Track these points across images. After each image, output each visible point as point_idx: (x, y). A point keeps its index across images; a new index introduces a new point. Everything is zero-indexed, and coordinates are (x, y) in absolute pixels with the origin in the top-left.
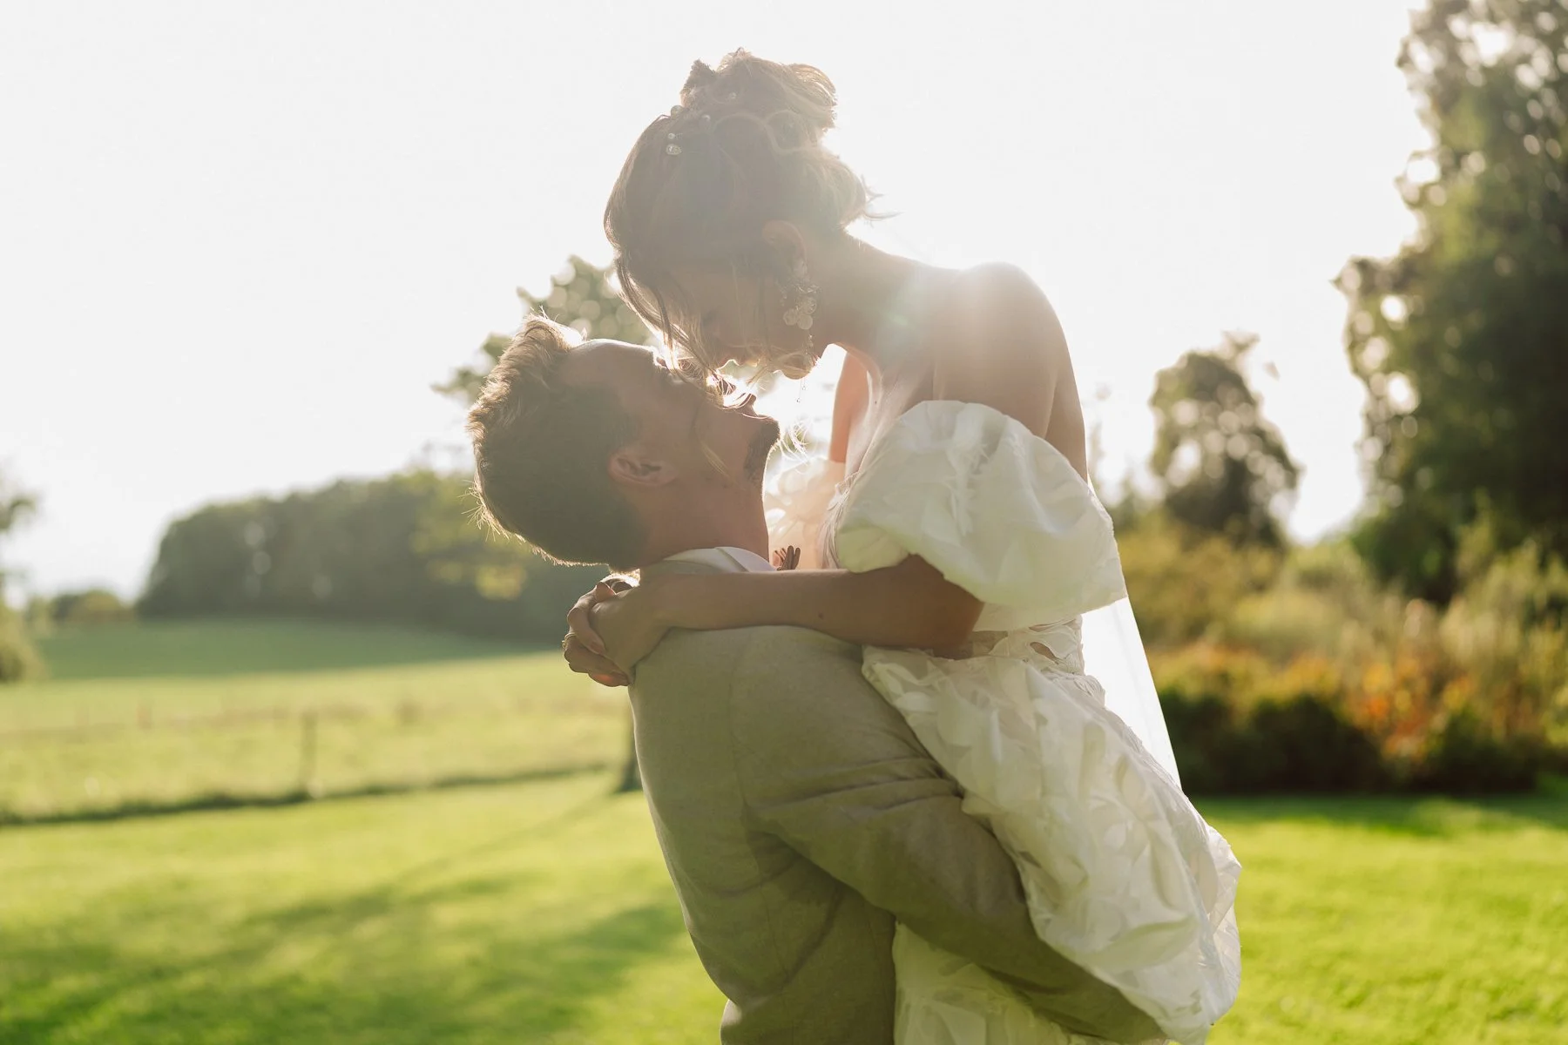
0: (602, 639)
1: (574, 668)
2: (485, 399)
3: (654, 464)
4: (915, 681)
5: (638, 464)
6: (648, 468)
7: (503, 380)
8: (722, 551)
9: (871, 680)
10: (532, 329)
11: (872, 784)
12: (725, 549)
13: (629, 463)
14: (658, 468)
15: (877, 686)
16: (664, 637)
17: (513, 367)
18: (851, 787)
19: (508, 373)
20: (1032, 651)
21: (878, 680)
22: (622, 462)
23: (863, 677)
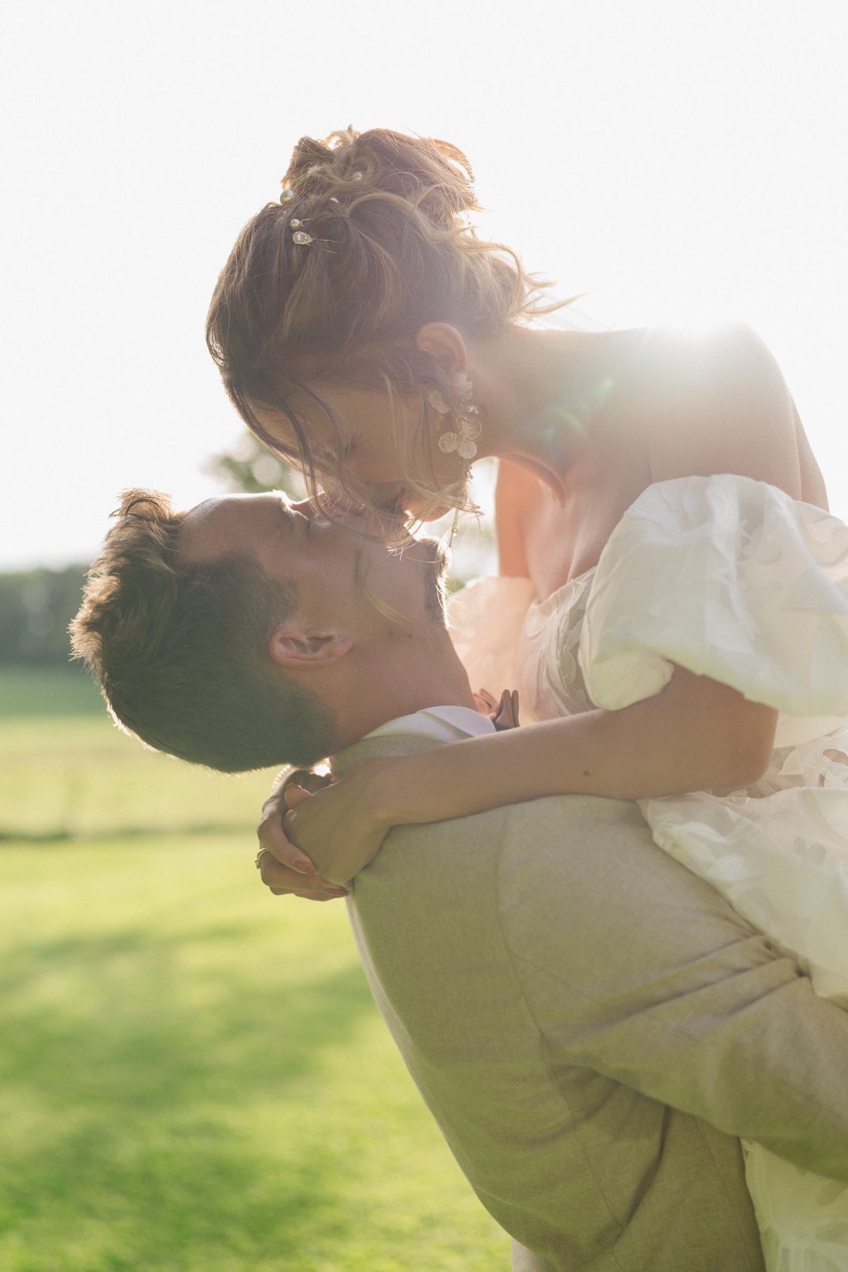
0: (307, 854)
1: (277, 891)
2: (91, 601)
3: (323, 634)
4: (721, 839)
5: (304, 639)
6: (318, 642)
7: (110, 574)
8: (428, 714)
9: (667, 847)
10: (132, 505)
11: (706, 985)
12: (430, 710)
13: (292, 639)
14: (329, 639)
15: (676, 854)
16: (387, 837)
17: (119, 556)
18: (680, 994)
19: (113, 563)
20: (827, 760)
21: (675, 846)
22: (284, 641)
23: (655, 845)
